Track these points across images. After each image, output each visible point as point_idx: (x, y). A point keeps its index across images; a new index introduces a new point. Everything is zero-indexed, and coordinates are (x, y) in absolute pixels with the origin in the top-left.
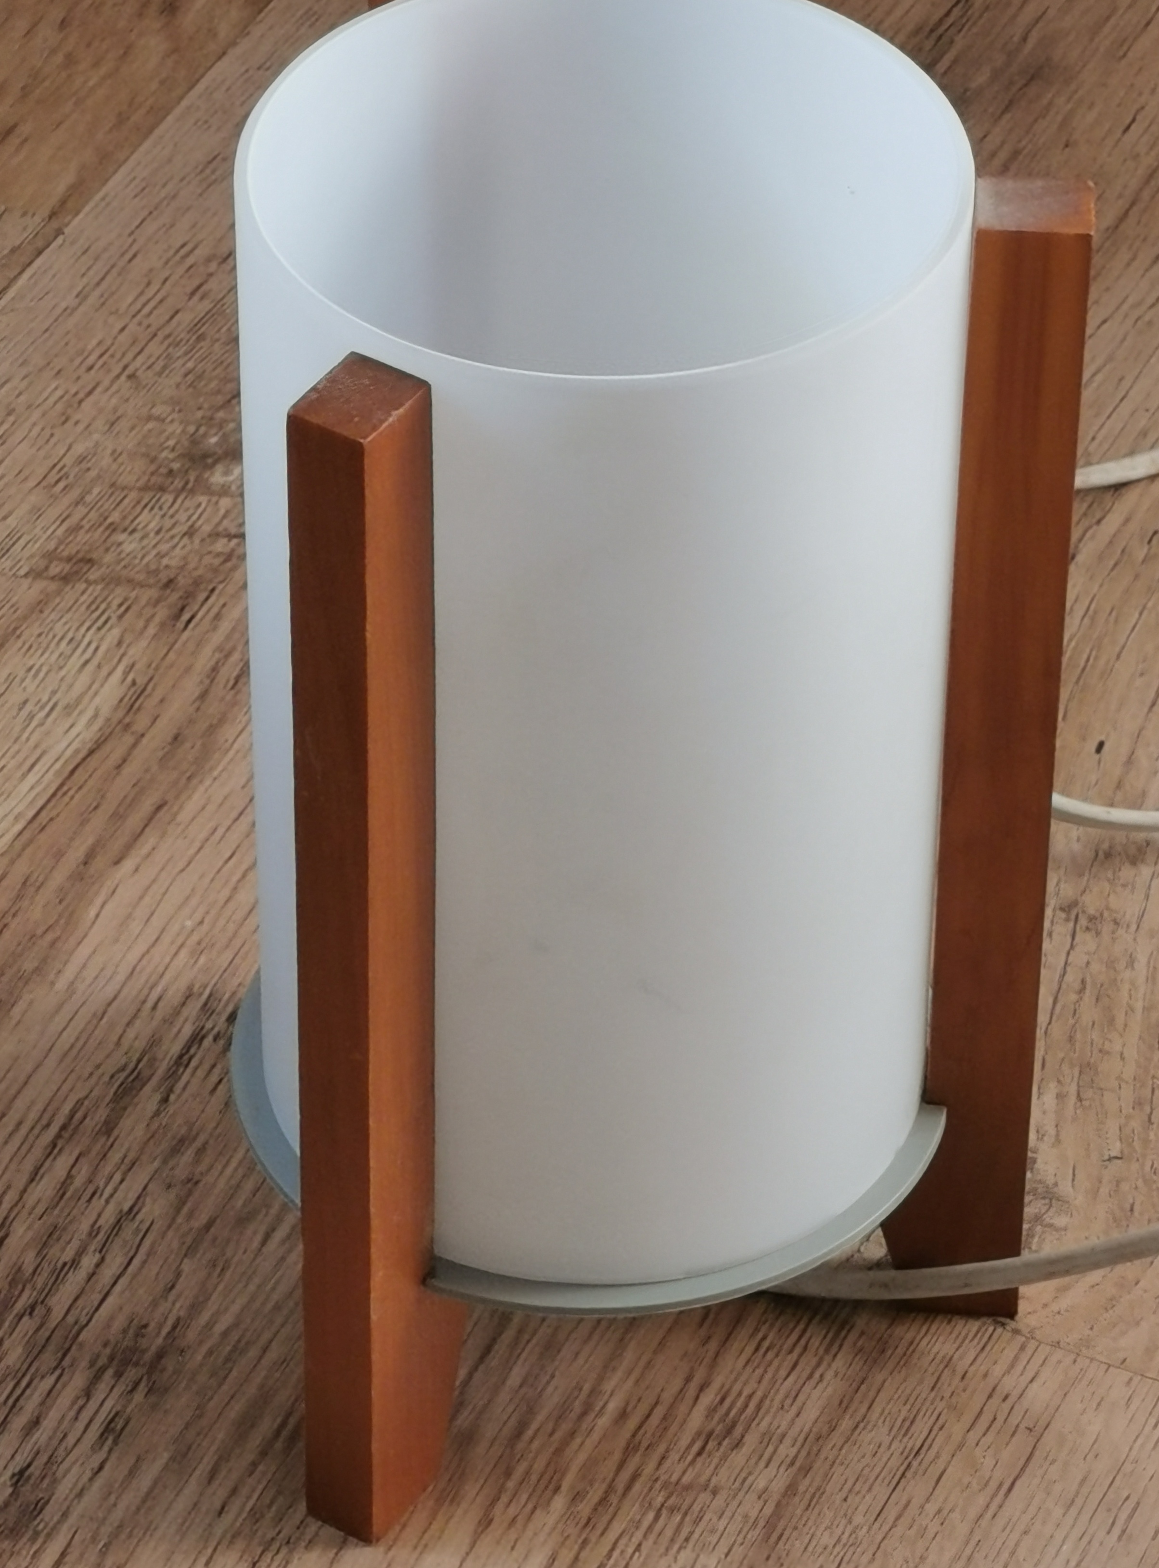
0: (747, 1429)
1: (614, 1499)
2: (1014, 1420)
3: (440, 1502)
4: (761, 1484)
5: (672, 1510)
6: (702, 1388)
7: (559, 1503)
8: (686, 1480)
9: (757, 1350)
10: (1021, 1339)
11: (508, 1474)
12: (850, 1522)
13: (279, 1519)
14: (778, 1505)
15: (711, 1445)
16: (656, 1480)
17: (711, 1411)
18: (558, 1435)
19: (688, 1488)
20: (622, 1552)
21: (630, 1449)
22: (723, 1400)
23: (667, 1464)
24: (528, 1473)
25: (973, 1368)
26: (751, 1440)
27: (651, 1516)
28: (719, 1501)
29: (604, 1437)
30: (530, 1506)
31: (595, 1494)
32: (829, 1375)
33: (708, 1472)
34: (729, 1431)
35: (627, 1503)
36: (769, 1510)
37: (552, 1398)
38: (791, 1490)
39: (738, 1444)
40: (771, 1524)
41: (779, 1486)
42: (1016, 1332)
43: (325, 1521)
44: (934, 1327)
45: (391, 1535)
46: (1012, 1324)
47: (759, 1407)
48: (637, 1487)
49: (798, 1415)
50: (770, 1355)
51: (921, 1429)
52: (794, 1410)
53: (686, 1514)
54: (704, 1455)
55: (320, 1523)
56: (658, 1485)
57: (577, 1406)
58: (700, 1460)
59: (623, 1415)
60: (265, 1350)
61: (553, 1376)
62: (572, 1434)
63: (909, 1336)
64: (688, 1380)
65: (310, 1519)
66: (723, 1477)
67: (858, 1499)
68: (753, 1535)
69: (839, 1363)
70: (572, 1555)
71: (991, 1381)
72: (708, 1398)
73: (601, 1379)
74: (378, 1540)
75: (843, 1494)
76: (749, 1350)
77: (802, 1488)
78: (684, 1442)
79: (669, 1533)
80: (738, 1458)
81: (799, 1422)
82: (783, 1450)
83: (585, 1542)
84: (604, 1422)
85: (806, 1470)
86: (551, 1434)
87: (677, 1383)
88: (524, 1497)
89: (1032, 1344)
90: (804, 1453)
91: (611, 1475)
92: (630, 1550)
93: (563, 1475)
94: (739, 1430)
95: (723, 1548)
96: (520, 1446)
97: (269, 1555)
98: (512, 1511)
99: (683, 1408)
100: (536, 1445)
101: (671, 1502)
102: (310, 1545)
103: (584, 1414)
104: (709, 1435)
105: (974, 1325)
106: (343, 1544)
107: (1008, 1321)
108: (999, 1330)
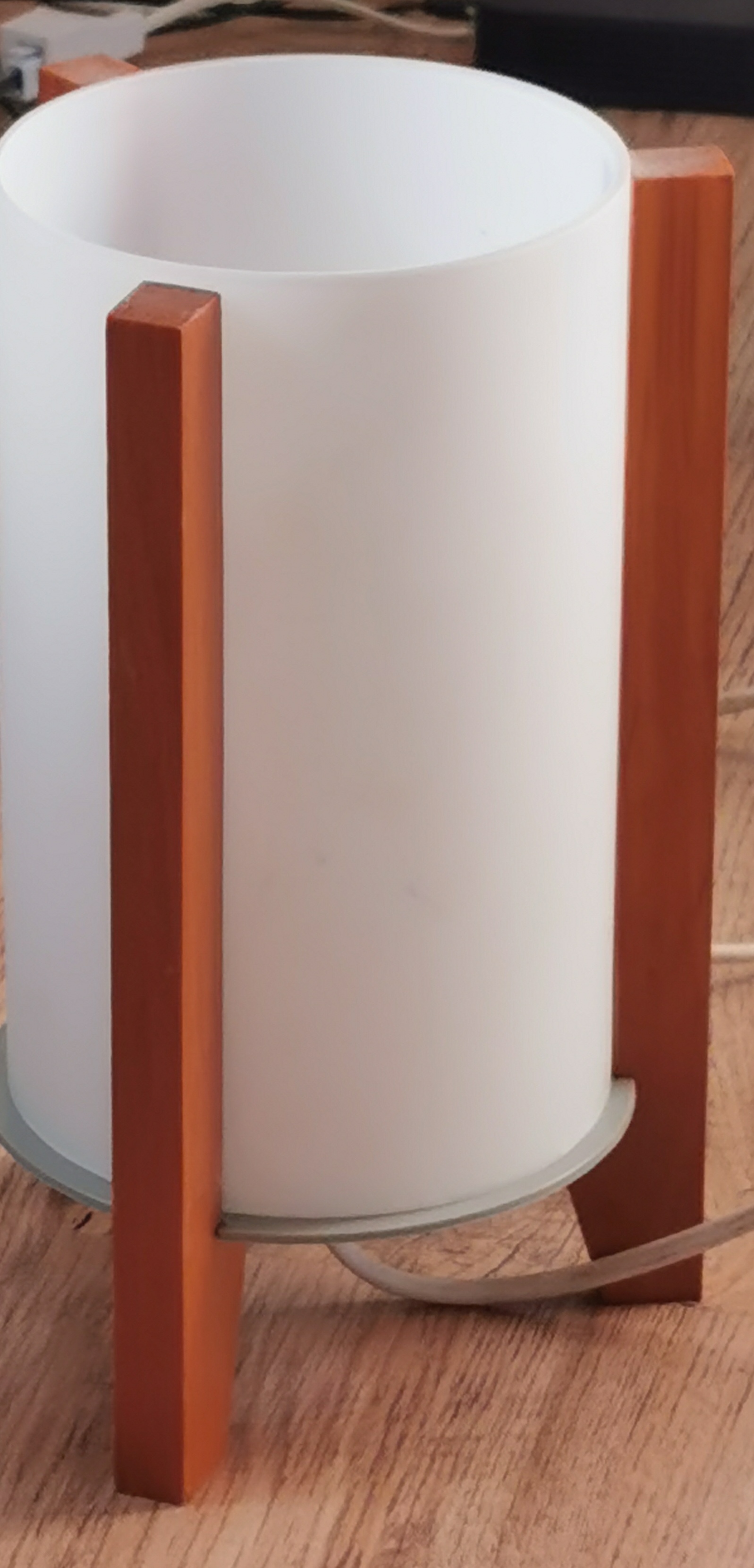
0: (491, 1396)
1: (390, 1453)
2: (725, 1367)
3: (234, 1471)
4: (517, 1430)
5: (445, 1455)
6: (440, 1374)
7: (341, 1462)
8: (449, 1434)
9: (479, 1346)
10: (710, 1314)
11: (288, 1446)
12: (605, 1445)
13: (91, 1498)
14: (538, 1441)
15: (462, 1409)
16: (423, 1437)
17: (454, 1390)
18: (324, 1417)
19: (452, 1440)
20: (410, 1487)
21: (391, 1420)
22: (462, 1380)
23: (427, 1427)
24: (306, 1444)
25: (676, 1336)
26: (496, 1403)
27: (426, 1461)
28: (484, 1444)
29: (363, 1417)
30: (316, 1465)
31: (371, 1454)
32: (549, 1356)
33: (468, 1427)
34: (475, 1400)
35: (402, 1455)
36: (531, 1445)
37: (307, 1397)
38: (545, 1431)
39: (486, 1406)
40: (536, 1456)
41: (533, 1429)
42: (705, 1309)
43: (134, 1495)
44: (631, 1312)
45: (198, 1495)
46: (698, 1306)
47: (495, 1382)
48: (407, 1443)
49: (533, 1382)
50: (493, 1347)
51: (645, 1380)
52: (528, 1380)
53: (457, 1456)
54: (459, 1416)
55: (128, 1497)
56: (425, 1441)
57: (333, 1397)
58: (456, 1421)
59: (376, 1400)
60: (36, 1390)
61: (303, 1380)
62: (336, 1417)
63: (612, 1320)
64: (426, 1369)
65: (121, 1496)
66: (481, 1428)
67: (606, 1431)
68: (523, 1464)
69: (556, 1345)
70: (365, 1495)
71: (696, 1343)
72: (447, 1382)
73: (347, 1376)
74: (189, 1500)
75: (593, 1428)
76: (472, 1347)
77: (554, 1428)
78: (438, 1409)
79: (447, 1469)
80: (491, 1415)
81: (535, 1388)
82: (528, 1407)
83: (374, 1485)
84: (359, 1407)
85: (553, 1418)
86: (317, 1417)
87: (417, 1372)
88: (308, 1460)
89: (721, 1317)
90: (548, 1406)
91: (382, 1436)
92: (417, 1485)
93: (338, 1444)
94: (483, 1399)
95: (499, 1475)
96: (291, 1430)
97: (91, 1523)
98: (300, 1471)
99: (428, 1389)
100: (305, 1426)
101: (442, 1448)
102: (126, 1511)
103: (341, 1401)
104: (458, 1405)
105: (665, 1309)
106: (156, 1508)
107: (694, 1303)
108: (690, 1309)
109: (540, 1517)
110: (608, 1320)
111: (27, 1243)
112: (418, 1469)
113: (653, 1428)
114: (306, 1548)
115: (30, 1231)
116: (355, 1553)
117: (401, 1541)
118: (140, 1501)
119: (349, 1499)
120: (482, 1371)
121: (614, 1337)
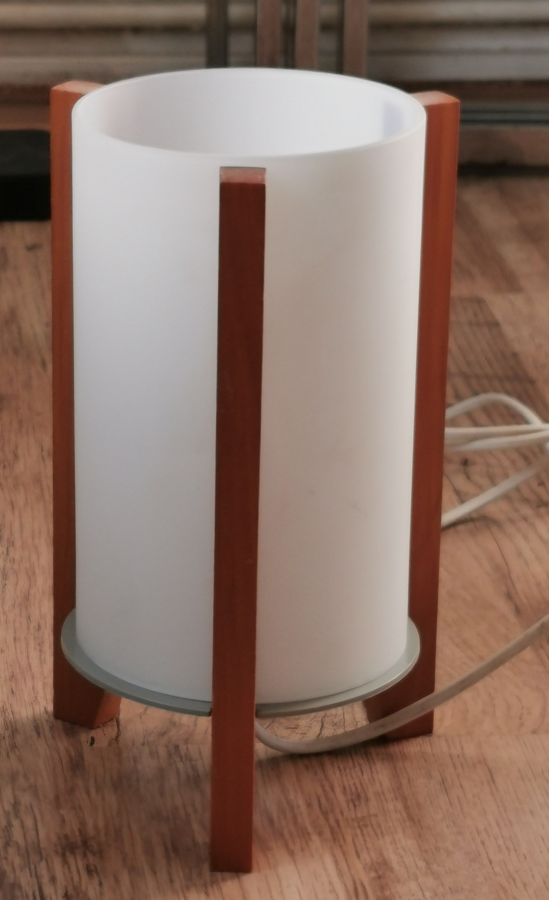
0: (365, 794)
1: (336, 830)
2: (469, 762)
4: (391, 808)
5: (366, 826)
8: (359, 816)
9: (340, 771)
12: (441, 809)
14: (406, 812)
15: (356, 802)
16: (347, 819)
17: (344, 794)
18: (289, 818)
19: (363, 818)
20: (360, 845)
22: (344, 789)
23: (345, 814)
24: (290, 832)
25: (434, 751)
26: (370, 796)
27: (358, 831)
28: (380, 818)
29: (309, 814)
30: (303, 842)
31: (327, 831)
32: (379, 770)
33: (365, 811)
34: (359, 797)
35: (343, 830)
36: (404, 814)
38: (406, 806)
39: (367, 800)
40: (411, 819)
41: (399, 806)
42: (438, 736)
47: (362, 786)
48: (341, 824)
49: (380, 783)
50: (347, 770)
51: (436, 774)
53: (371, 826)
54: (357, 806)
55: (220, 873)
56: (349, 821)
57: (286, 807)
58: (358, 809)
59: (309, 805)
62: (295, 817)
63: (397, 749)
64: (322, 786)
65: (216, 873)
66: (373, 810)
67: (436, 802)
68: (407, 824)
70: (340, 852)
71: (446, 752)
73: (285, 795)
75: (428, 801)
76: (337, 772)
77: (409, 804)
78: (343, 804)
79: (372, 833)
80: (373, 803)
81: (384, 786)
82: (388, 796)
83: (341, 846)
84: (303, 810)
85: (404, 799)
86: (286, 818)
87: (319, 789)
88: (298, 840)
89: (449, 739)
90: (398, 795)
91: (326, 822)
93: (306, 829)
97: (210, 889)
98: (298, 846)
99: (331, 795)
100: (283, 823)
101: (361, 823)
102: (223, 880)
103: (292, 809)
104: (352, 801)
106: (238, 876)
108: (431, 737)
109: (438, 849)
110: (395, 749)
111: (70, 757)
112: (357, 836)
113: (458, 797)
114: (331, 883)
115: (67, 751)
116: (358, 882)
117: (376, 871)
118: (227, 875)
119: (334, 856)
120: (352, 784)
121: (404, 757)
